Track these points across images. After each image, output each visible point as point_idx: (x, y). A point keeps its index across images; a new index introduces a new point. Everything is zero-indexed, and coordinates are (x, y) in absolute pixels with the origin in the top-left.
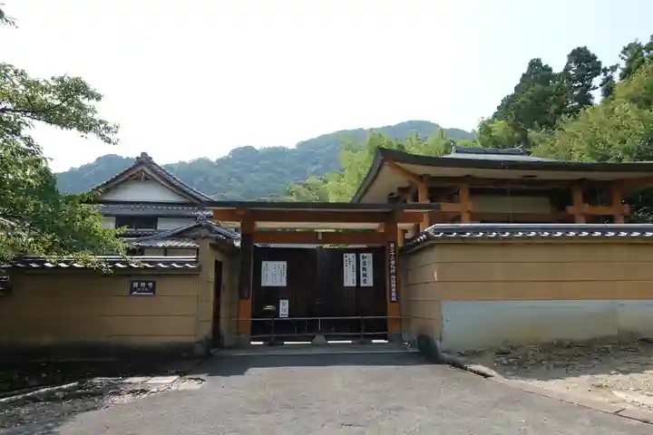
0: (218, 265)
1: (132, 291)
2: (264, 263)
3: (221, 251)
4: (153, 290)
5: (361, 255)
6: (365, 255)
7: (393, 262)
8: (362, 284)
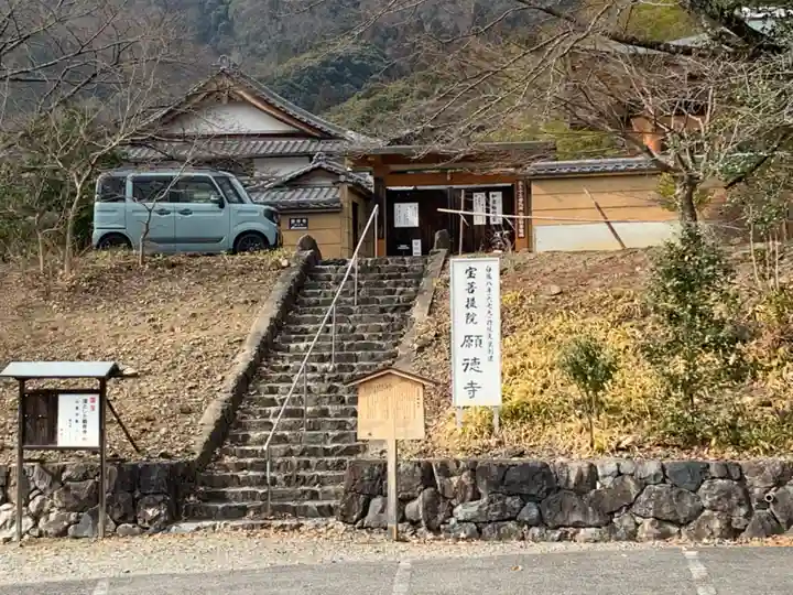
0: (355, 206)
1: (291, 225)
2: (396, 205)
3: (360, 195)
4: (306, 225)
5: (491, 194)
6: (494, 193)
7: (521, 200)
8: (492, 222)
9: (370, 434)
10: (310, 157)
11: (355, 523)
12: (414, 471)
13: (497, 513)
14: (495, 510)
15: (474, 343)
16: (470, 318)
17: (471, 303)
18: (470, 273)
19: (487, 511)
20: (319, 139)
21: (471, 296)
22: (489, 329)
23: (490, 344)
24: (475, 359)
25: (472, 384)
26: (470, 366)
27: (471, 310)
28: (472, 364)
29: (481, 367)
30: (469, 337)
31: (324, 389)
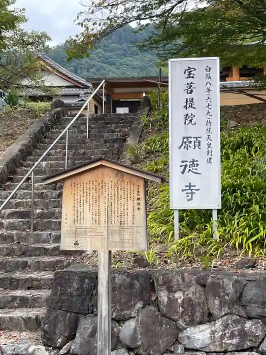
0: (96, 107)
2: (118, 109)
3: (98, 102)
9: (76, 244)
10: (78, 96)
11: (60, 348)
12: (131, 286)
13: (235, 341)
14: (232, 336)
15: (192, 145)
16: (189, 119)
17: (190, 103)
18: (189, 73)
19: (222, 337)
20: (83, 88)
21: (189, 96)
22: (209, 130)
23: (209, 145)
24: (193, 161)
25: (190, 186)
26: (188, 168)
27: (190, 111)
28: (190, 166)
29: (199, 170)
30: (188, 138)
31: (54, 195)
